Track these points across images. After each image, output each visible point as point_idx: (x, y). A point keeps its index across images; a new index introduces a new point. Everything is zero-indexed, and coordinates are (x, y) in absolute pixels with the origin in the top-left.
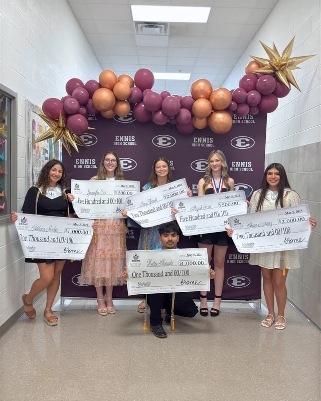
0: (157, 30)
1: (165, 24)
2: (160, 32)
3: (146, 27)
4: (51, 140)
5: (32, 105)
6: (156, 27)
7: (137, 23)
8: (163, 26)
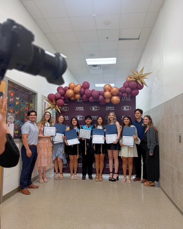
0: (97, 67)
1: (100, 65)
2: (99, 68)
3: (93, 67)
4: (53, 110)
5: (44, 96)
6: (97, 66)
7: (89, 65)
8: (99, 66)
